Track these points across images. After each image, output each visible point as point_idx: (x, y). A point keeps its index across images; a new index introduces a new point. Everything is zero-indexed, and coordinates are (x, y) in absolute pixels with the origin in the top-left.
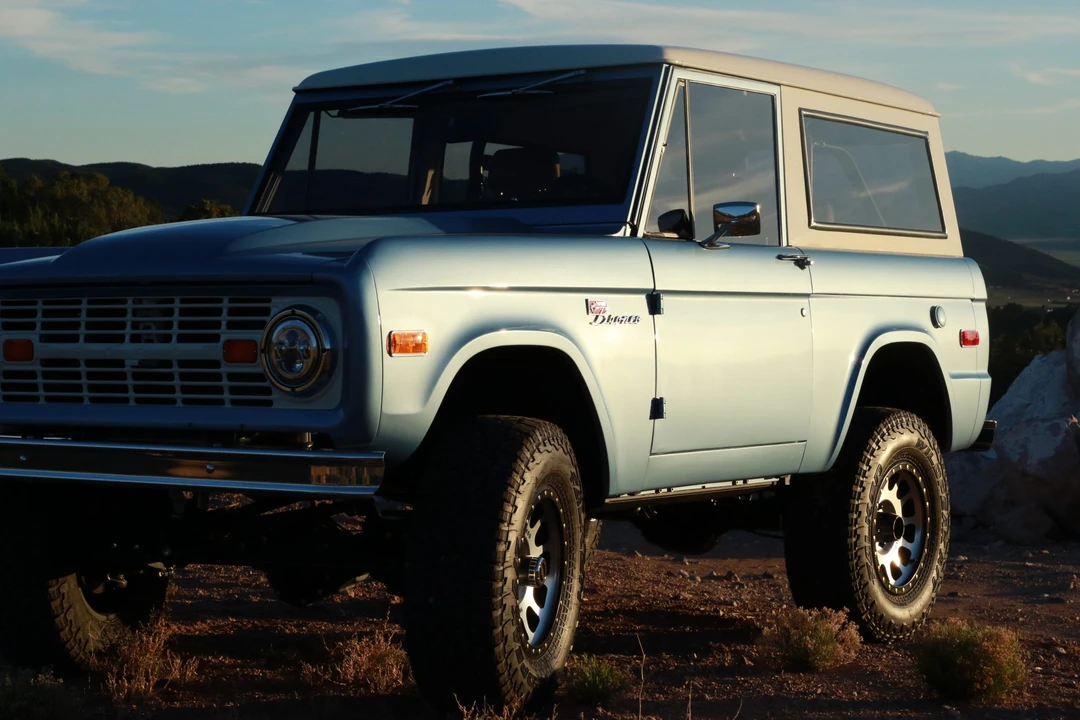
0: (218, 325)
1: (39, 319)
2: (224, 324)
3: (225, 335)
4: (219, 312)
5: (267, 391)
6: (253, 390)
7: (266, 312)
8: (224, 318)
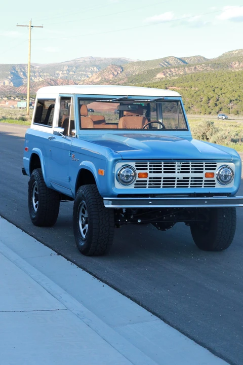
0: (203, 169)
1: (148, 167)
2: (204, 169)
3: (205, 171)
4: (203, 166)
5: (215, 184)
6: (211, 184)
7: (216, 166)
8: (204, 167)
